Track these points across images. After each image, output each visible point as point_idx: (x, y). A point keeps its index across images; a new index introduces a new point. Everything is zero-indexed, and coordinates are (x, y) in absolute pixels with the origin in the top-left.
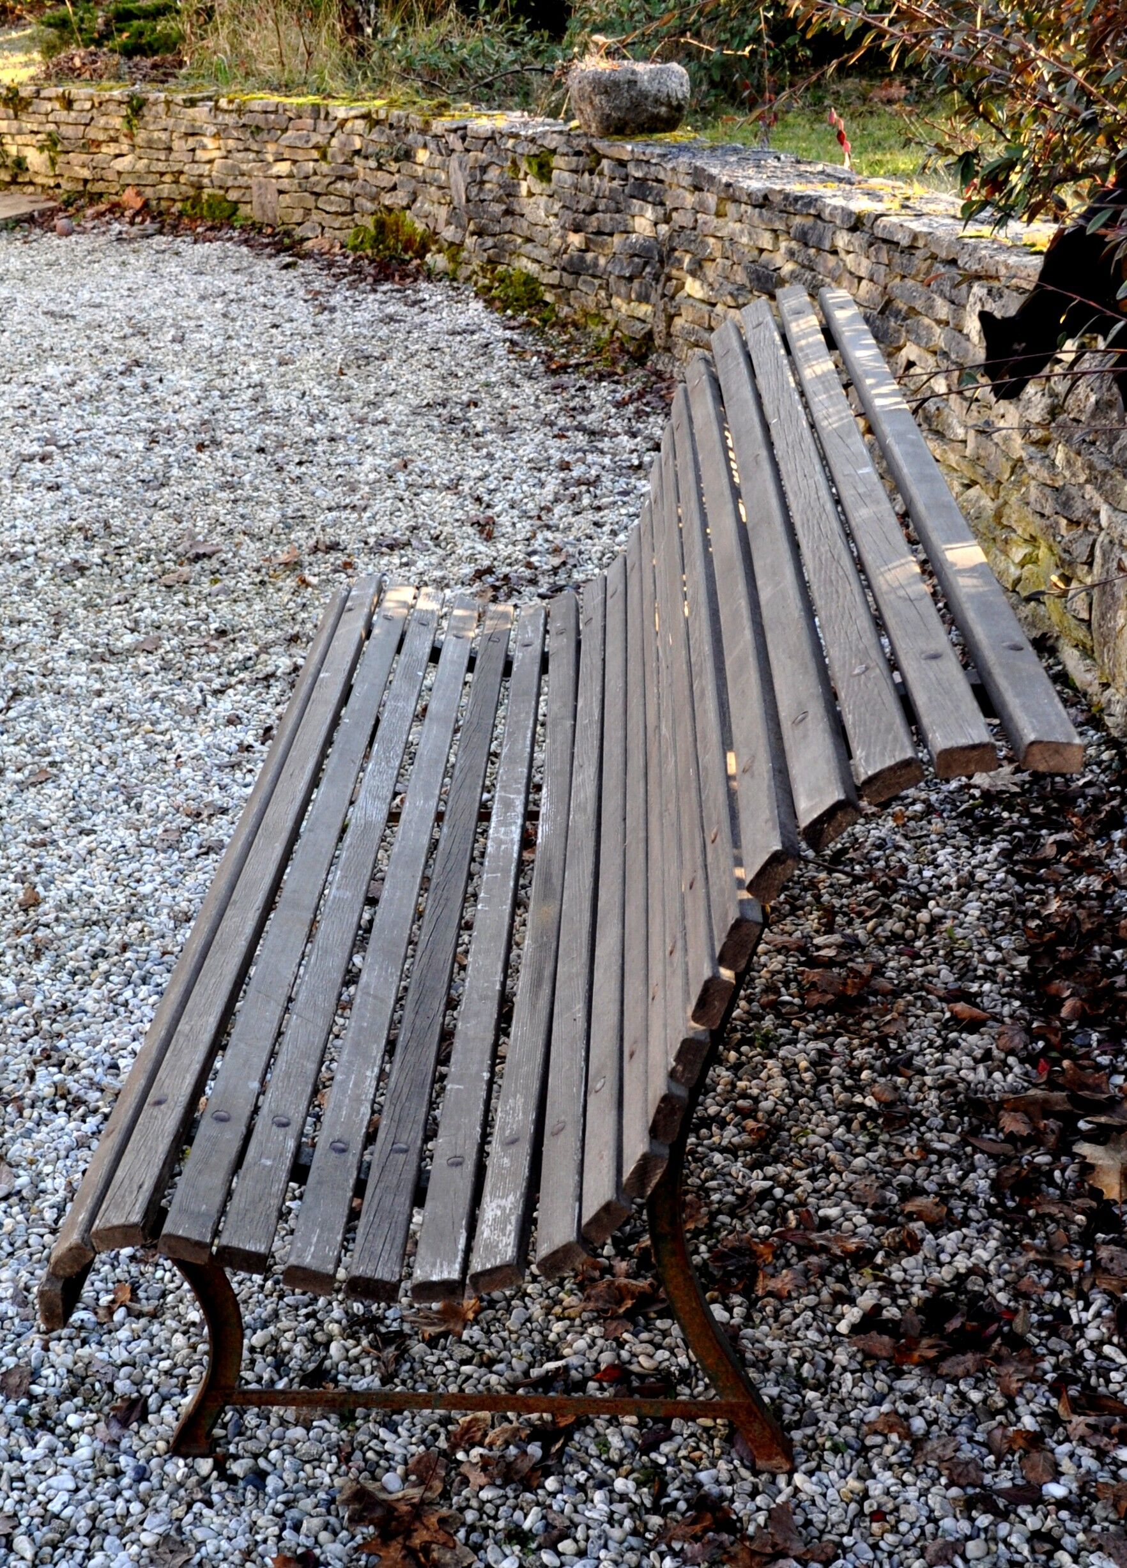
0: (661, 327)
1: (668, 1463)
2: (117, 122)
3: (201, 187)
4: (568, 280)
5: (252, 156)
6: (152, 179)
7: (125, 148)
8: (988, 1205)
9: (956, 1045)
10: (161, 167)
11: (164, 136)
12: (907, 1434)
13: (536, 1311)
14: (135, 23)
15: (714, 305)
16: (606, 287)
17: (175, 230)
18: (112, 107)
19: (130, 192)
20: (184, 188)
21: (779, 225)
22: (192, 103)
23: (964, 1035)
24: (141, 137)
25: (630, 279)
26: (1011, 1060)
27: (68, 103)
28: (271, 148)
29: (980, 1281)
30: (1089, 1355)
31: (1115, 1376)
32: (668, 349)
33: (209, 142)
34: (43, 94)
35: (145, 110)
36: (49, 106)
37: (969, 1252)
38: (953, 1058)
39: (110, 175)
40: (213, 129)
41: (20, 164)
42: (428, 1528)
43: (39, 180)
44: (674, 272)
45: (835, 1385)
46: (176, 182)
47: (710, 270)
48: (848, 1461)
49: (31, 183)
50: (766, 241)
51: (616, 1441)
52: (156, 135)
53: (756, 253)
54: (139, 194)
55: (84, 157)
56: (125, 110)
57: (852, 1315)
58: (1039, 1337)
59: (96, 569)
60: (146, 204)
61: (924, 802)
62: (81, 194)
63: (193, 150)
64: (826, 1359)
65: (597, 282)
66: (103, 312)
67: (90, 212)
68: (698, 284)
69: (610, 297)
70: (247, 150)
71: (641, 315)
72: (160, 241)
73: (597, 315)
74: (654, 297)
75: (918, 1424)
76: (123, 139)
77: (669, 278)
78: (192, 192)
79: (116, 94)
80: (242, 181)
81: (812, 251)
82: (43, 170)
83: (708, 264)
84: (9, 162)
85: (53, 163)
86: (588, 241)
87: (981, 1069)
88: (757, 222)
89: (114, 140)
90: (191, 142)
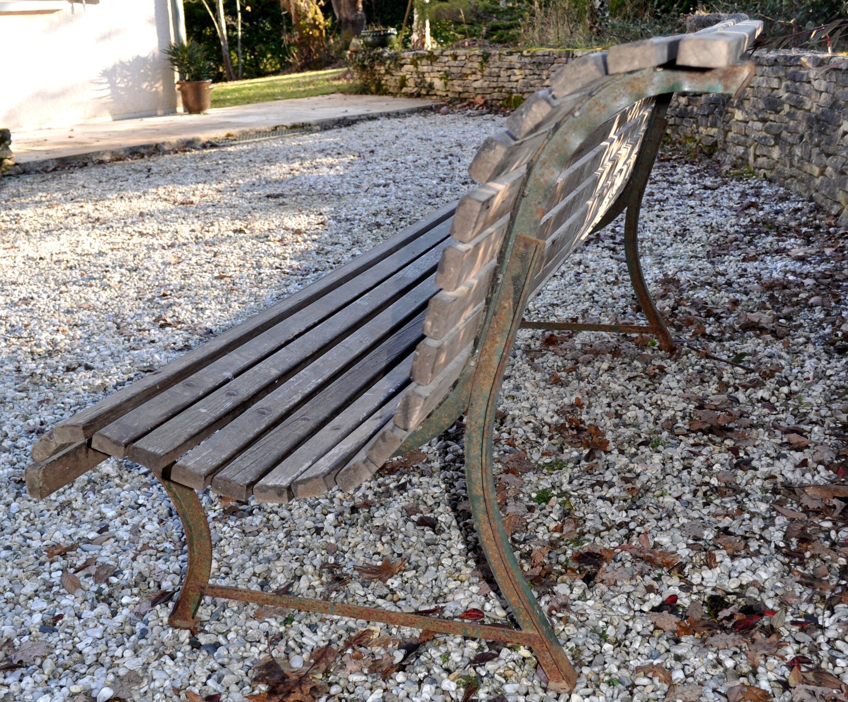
0: (721, 138)
1: (486, 675)
2: (476, 65)
3: (511, 93)
4: (678, 120)
5: (536, 77)
6: (489, 91)
7: (479, 77)
8: (777, 547)
9: (785, 456)
10: (494, 85)
11: (497, 70)
12: (668, 680)
13: (442, 574)
14: (500, 32)
15: (747, 122)
16: (696, 122)
17: (496, 113)
18: (474, 58)
19: (479, 97)
20: (503, 94)
21: (782, 74)
22: (511, 54)
23: (792, 452)
24: (487, 71)
25: (707, 116)
26: (821, 468)
27: (455, 57)
28: (545, 72)
29: (756, 591)
30: (825, 648)
31: (840, 663)
32: (724, 150)
33: (517, 72)
34: (445, 53)
35: (489, 59)
36: (446, 59)
37: (754, 572)
38: (779, 465)
39: (471, 90)
40: (519, 65)
41: (431, 86)
42: (302, 692)
43: (439, 93)
44: (730, 109)
45: (627, 643)
46: (501, 92)
47: (747, 105)
48: (616, 691)
49: (435, 95)
50: (775, 83)
51: (456, 657)
52: (493, 70)
53: (770, 91)
54: (483, 98)
55: (460, 82)
56: (480, 59)
57: (655, 600)
58: (789, 631)
59: (386, 226)
60: (486, 102)
61: (805, 337)
62: (456, 99)
63: (509, 76)
64: (627, 626)
65: (692, 120)
66: (446, 139)
67: (459, 106)
68: (740, 112)
69: (698, 127)
70: (534, 74)
71: (712, 134)
72: (488, 116)
73: (691, 137)
74: (719, 123)
75: (678, 675)
76: (479, 73)
77: (727, 112)
78: (507, 96)
79: (477, 52)
80: (531, 89)
81: (798, 84)
82: (441, 88)
83: (746, 102)
84: (426, 85)
85: (446, 84)
86: (689, 100)
87: (798, 471)
88: (771, 74)
89: (474, 73)
90: (509, 72)
